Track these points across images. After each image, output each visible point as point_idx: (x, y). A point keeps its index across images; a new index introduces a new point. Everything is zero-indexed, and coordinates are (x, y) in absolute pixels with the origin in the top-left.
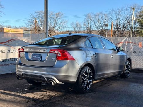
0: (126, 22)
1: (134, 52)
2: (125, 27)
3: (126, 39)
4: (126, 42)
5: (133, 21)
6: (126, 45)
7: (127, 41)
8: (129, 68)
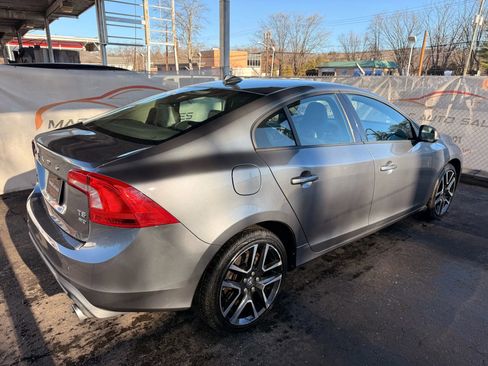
0: (461, 30)
1: (472, 124)
2: (455, 41)
3: (455, 84)
4: (452, 92)
5: (477, 29)
6: (453, 99)
7: (456, 89)
8: (449, 188)
